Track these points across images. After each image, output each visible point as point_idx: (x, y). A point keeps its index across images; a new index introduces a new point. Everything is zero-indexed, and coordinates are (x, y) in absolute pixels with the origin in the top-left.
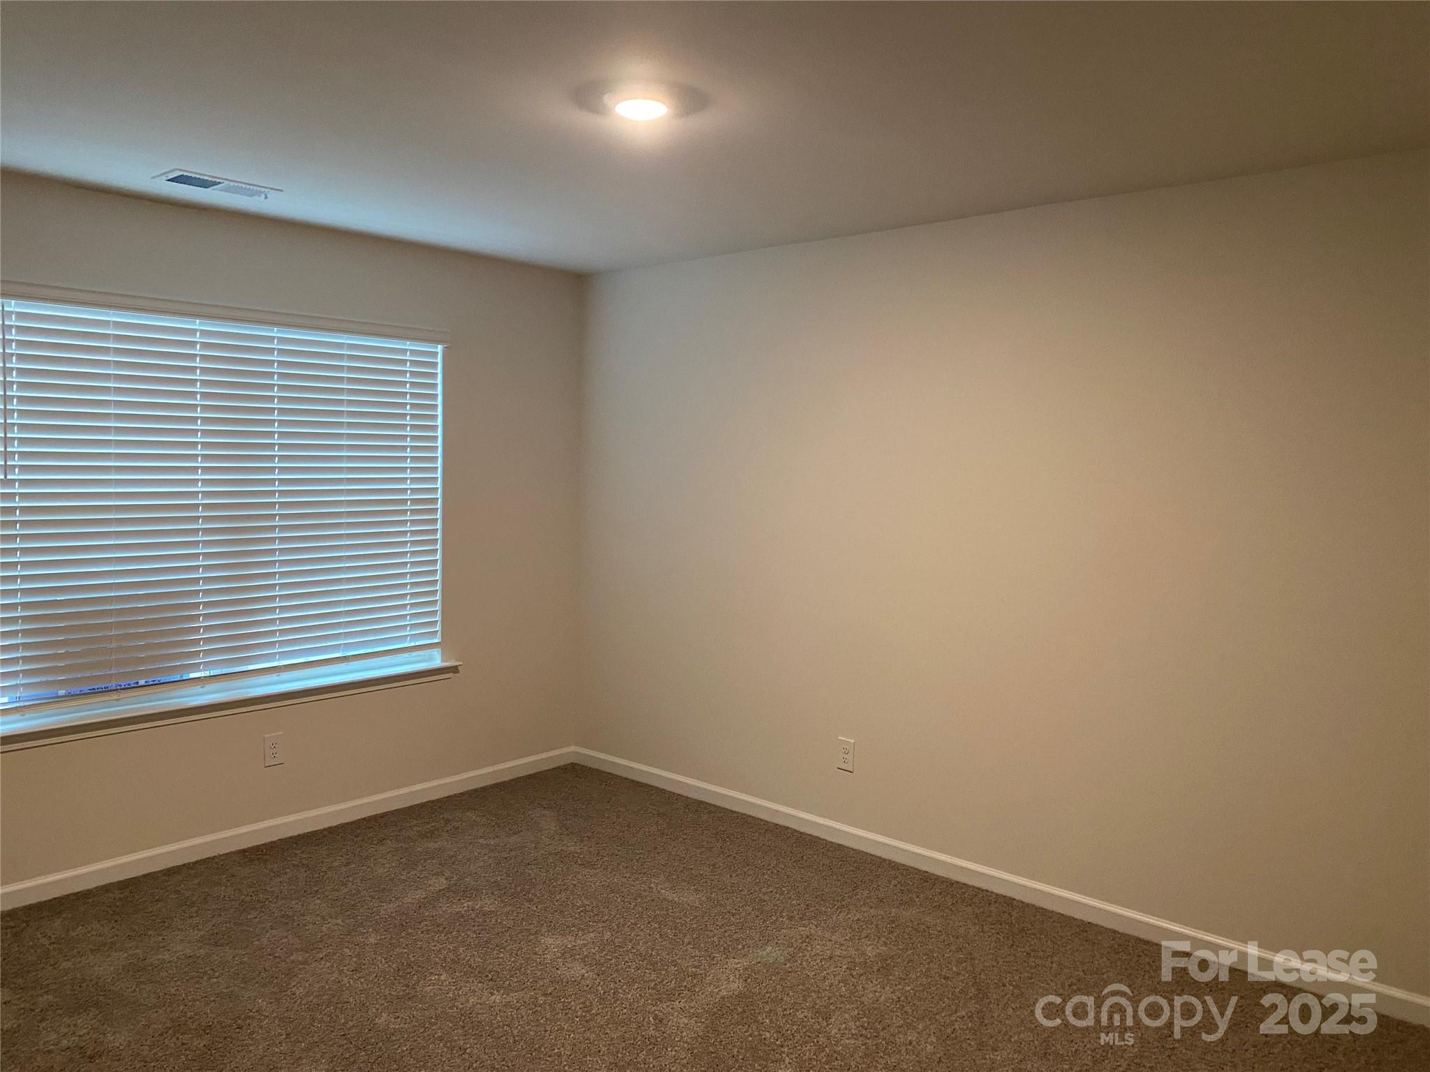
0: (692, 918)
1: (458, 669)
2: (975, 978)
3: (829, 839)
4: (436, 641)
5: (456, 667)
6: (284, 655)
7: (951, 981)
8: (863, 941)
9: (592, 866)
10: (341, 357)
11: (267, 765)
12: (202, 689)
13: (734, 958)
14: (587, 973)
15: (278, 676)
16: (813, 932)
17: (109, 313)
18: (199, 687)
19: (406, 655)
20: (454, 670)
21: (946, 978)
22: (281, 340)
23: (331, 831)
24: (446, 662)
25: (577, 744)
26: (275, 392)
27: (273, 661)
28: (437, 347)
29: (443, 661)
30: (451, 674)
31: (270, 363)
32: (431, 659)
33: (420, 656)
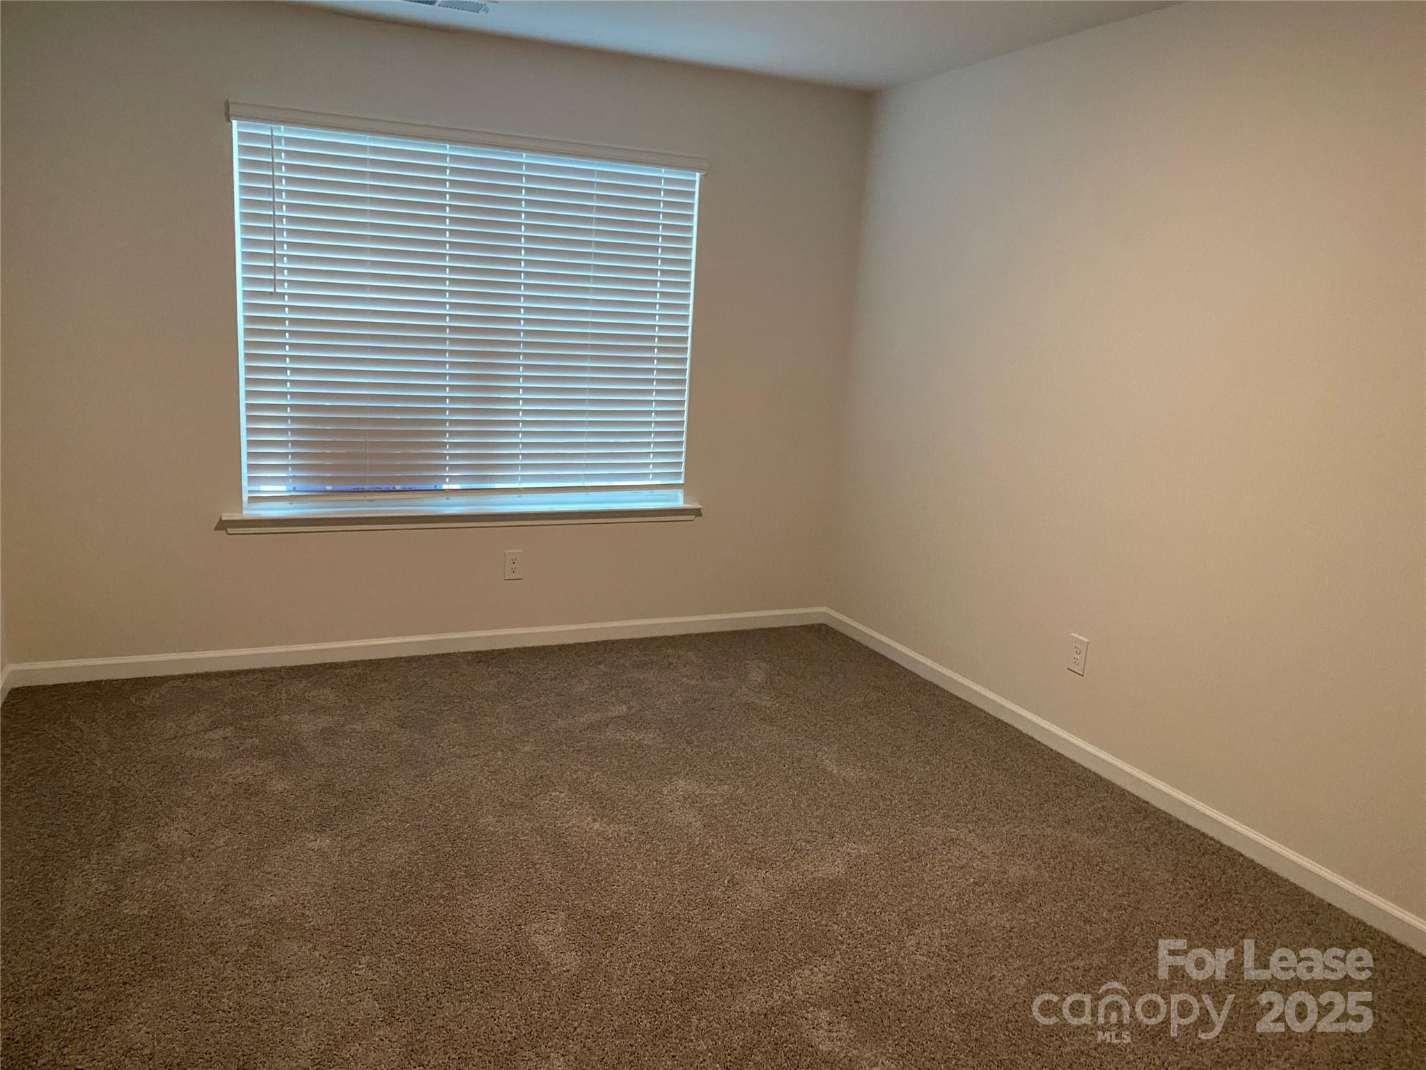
0: (838, 793)
1: (700, 512)
2: (1124, 930)
3: (1054, 748)
4: (681, 482)
5: (699, 510)
6: (526, 478)
7: (1091, 926)
8: (1016, 858)
9: (772, 722)
10: (590, 184)
11: (506, 578)
12: (446, 501)
13: (854, 843)
14: (696, 822)
15: (519, 497)
16: (962, 837)
17: (365, 138)
18: (444, 498)
19: (647, 492)
20: (697, 512)
21: (1087, 921)
22: (529, 166)
23: (562, 648)
24: (687, 503)
25: (829, 606)
26: (523, 219)
27: (516, 483)
28: (695, 176)
29: (685, 502)
30: (693, 516)
31: (518, 189)
32: (676, 499)
33: (665, 495)
